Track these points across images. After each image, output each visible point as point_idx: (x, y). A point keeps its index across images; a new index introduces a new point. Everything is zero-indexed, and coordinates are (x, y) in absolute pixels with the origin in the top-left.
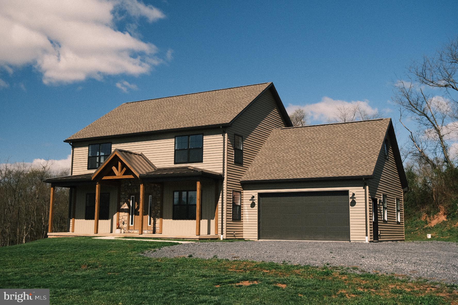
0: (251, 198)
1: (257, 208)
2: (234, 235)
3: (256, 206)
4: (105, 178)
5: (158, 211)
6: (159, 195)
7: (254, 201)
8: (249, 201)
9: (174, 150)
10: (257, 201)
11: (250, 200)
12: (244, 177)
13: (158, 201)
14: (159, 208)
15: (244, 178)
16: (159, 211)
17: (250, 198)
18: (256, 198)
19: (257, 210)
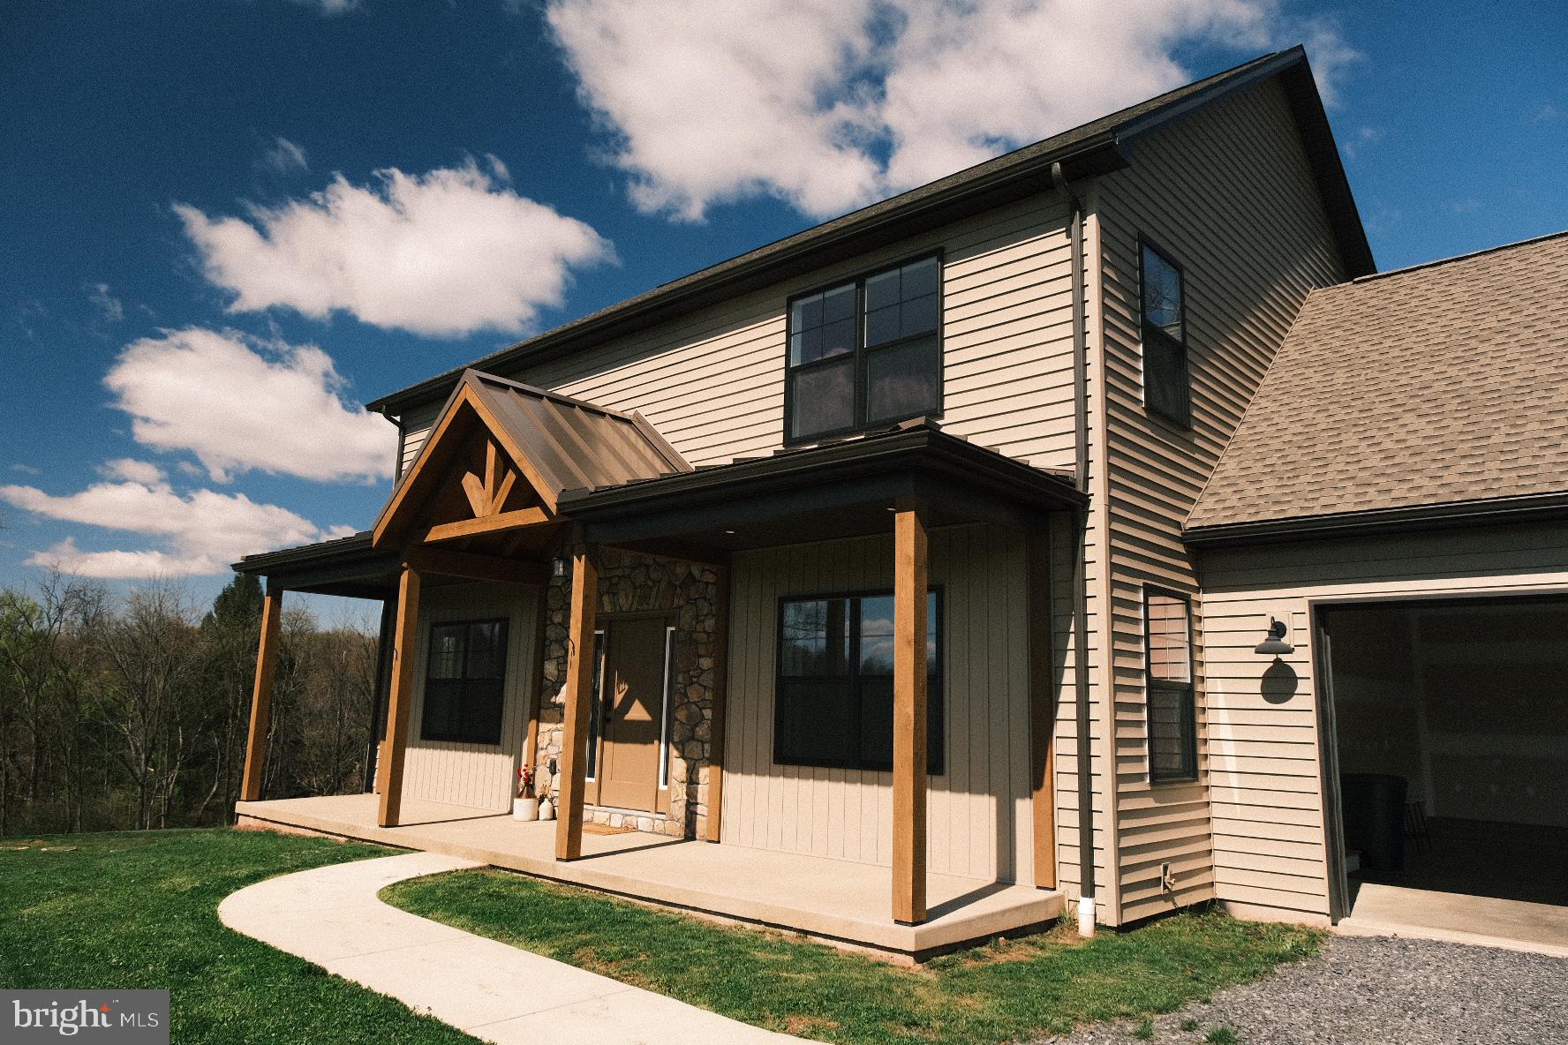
0: (1266, 635)
1: (1310, 702)
2: (1165, 887)
3: (1306, 686)
4: (438, 533)
5: (701, 709)
6: (710, 624)
7: (1284, 657)
8: (1250, 655)
9: (781, 375)
10: (1306, 654)
11: (1260, 650)
12: (1205, 506)
13: (702, 657)
14: (708, 695)
15: (1206, 512)
16: (708, 713)
17: (1261, 638)
18: (1300, 636)
19: (1312, 719)
